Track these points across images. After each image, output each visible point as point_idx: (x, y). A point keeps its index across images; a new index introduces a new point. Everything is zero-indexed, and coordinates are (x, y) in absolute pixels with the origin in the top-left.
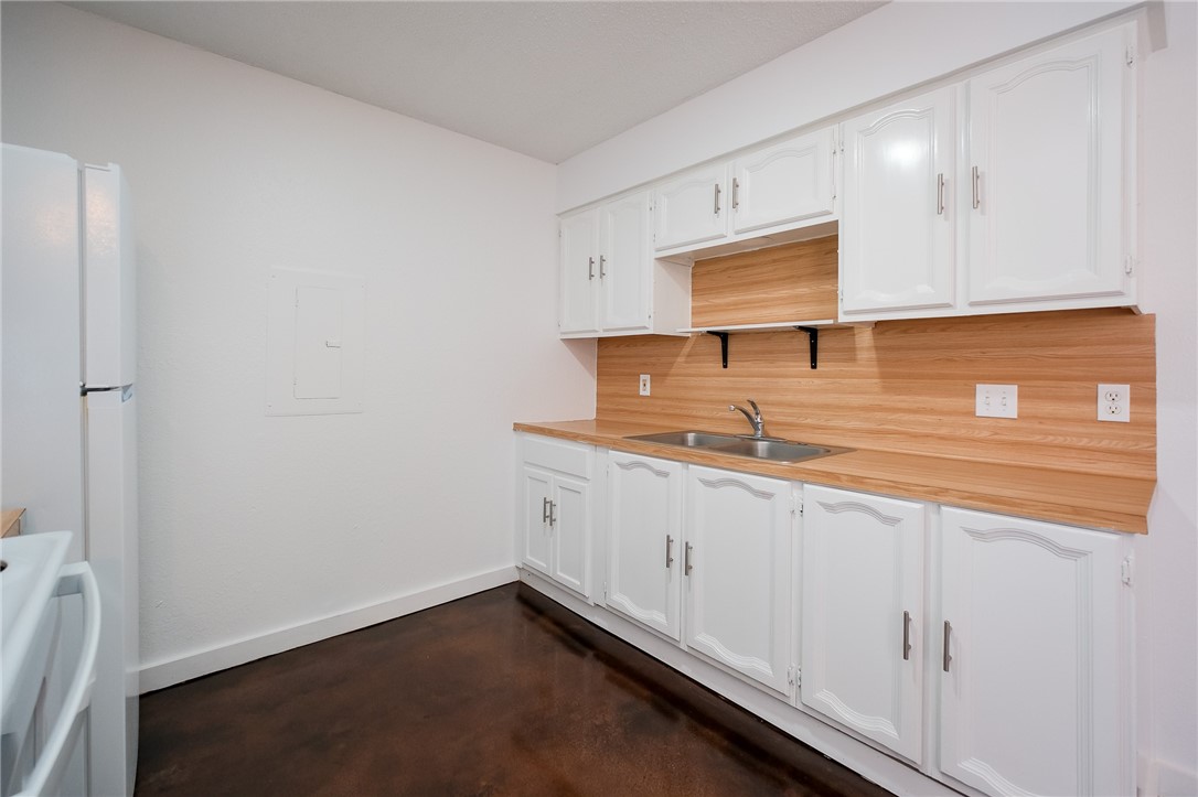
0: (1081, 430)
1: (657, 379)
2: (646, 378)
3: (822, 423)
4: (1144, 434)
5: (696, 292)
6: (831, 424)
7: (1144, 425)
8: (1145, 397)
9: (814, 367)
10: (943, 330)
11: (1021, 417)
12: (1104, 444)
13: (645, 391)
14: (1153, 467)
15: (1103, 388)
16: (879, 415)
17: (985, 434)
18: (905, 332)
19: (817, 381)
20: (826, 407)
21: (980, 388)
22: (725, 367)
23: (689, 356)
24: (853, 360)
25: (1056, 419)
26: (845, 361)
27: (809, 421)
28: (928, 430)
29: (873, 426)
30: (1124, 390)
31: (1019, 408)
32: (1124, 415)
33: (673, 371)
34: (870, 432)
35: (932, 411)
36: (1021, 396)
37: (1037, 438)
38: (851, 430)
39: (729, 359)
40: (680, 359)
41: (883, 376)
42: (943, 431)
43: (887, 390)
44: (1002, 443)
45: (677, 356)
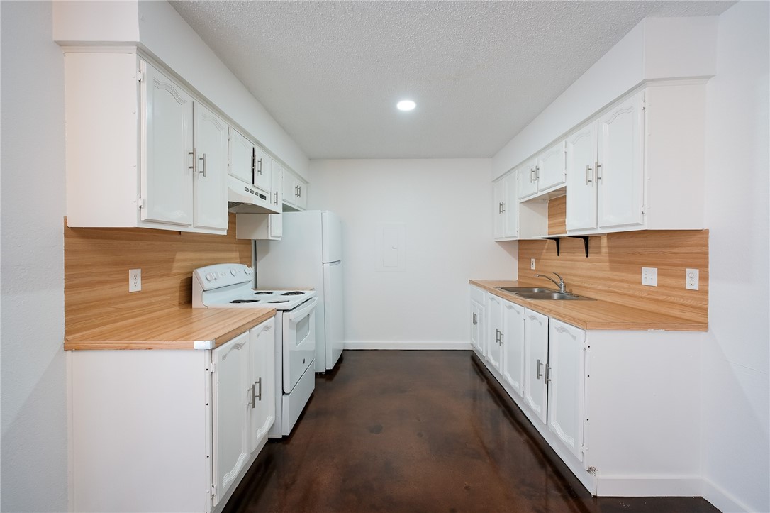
0: (680, 294)
1: (537, 260)
2: (533, 260)
3: (590, 286)
4: (702, 297)
5: (550, 216)
6: (593, 286)
7: (704, 292)
8: (704, 278)
9: (587, 256)
10: (631, 237)
11: (659, 286)
12: (689, 302)
13: (533, 267)
14: (707, 316)
15: (689, 271)
16: (609, 282)
17: (645, 295)
18: (618, 238)
19: (588, 264)
20: (590, 277)
21: (644, 269)
22: (558, 255)
23: (547, 249)
24: (600, 253)
25: (671, 287)
26: (597, 253)
27: (585, 285)
28: (625, 292)
29: (606, 288)
30: (696, 272)
31: (658, 281)
32: (696, 287)
33: (542, 257)
34: (606, 291)
35: (627, 282)
36: (659, 274)
37: (664, 298)
38: (600, 290)
39: (560, 251)
40: (544, 251)
41: (611, 262)
42: (631, 292)
43: (612, 269)
44: (651, 299)
45: (543, 249)
